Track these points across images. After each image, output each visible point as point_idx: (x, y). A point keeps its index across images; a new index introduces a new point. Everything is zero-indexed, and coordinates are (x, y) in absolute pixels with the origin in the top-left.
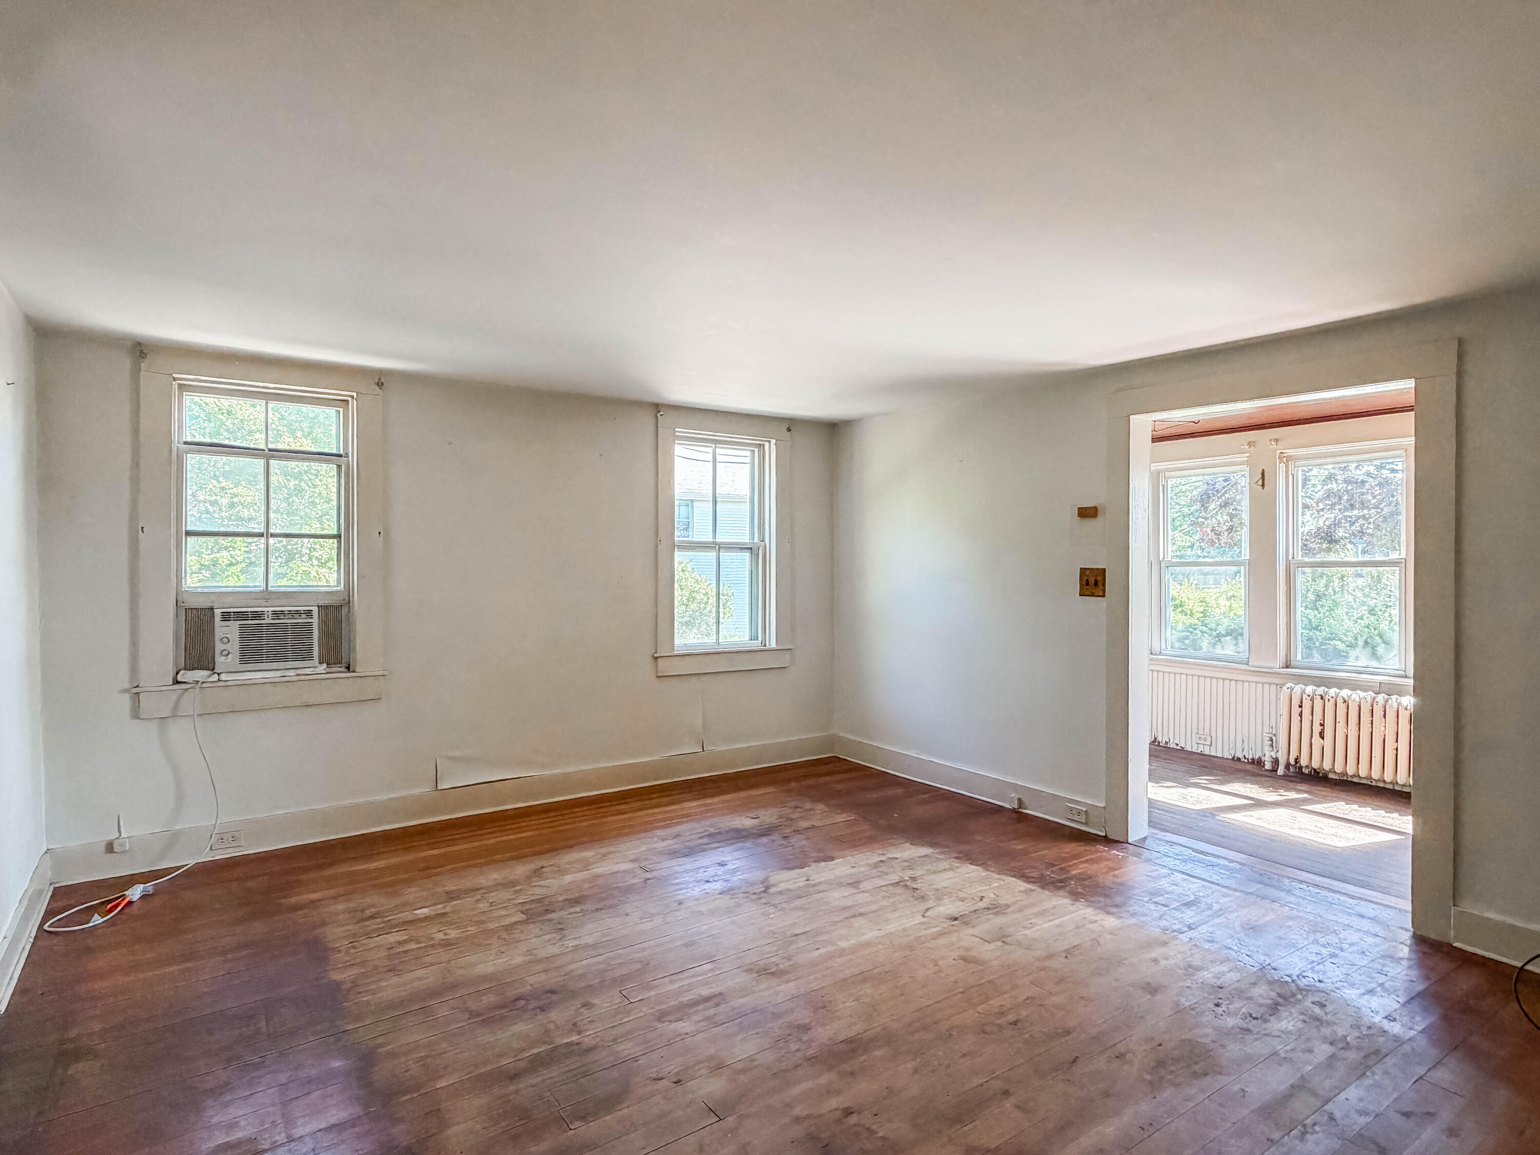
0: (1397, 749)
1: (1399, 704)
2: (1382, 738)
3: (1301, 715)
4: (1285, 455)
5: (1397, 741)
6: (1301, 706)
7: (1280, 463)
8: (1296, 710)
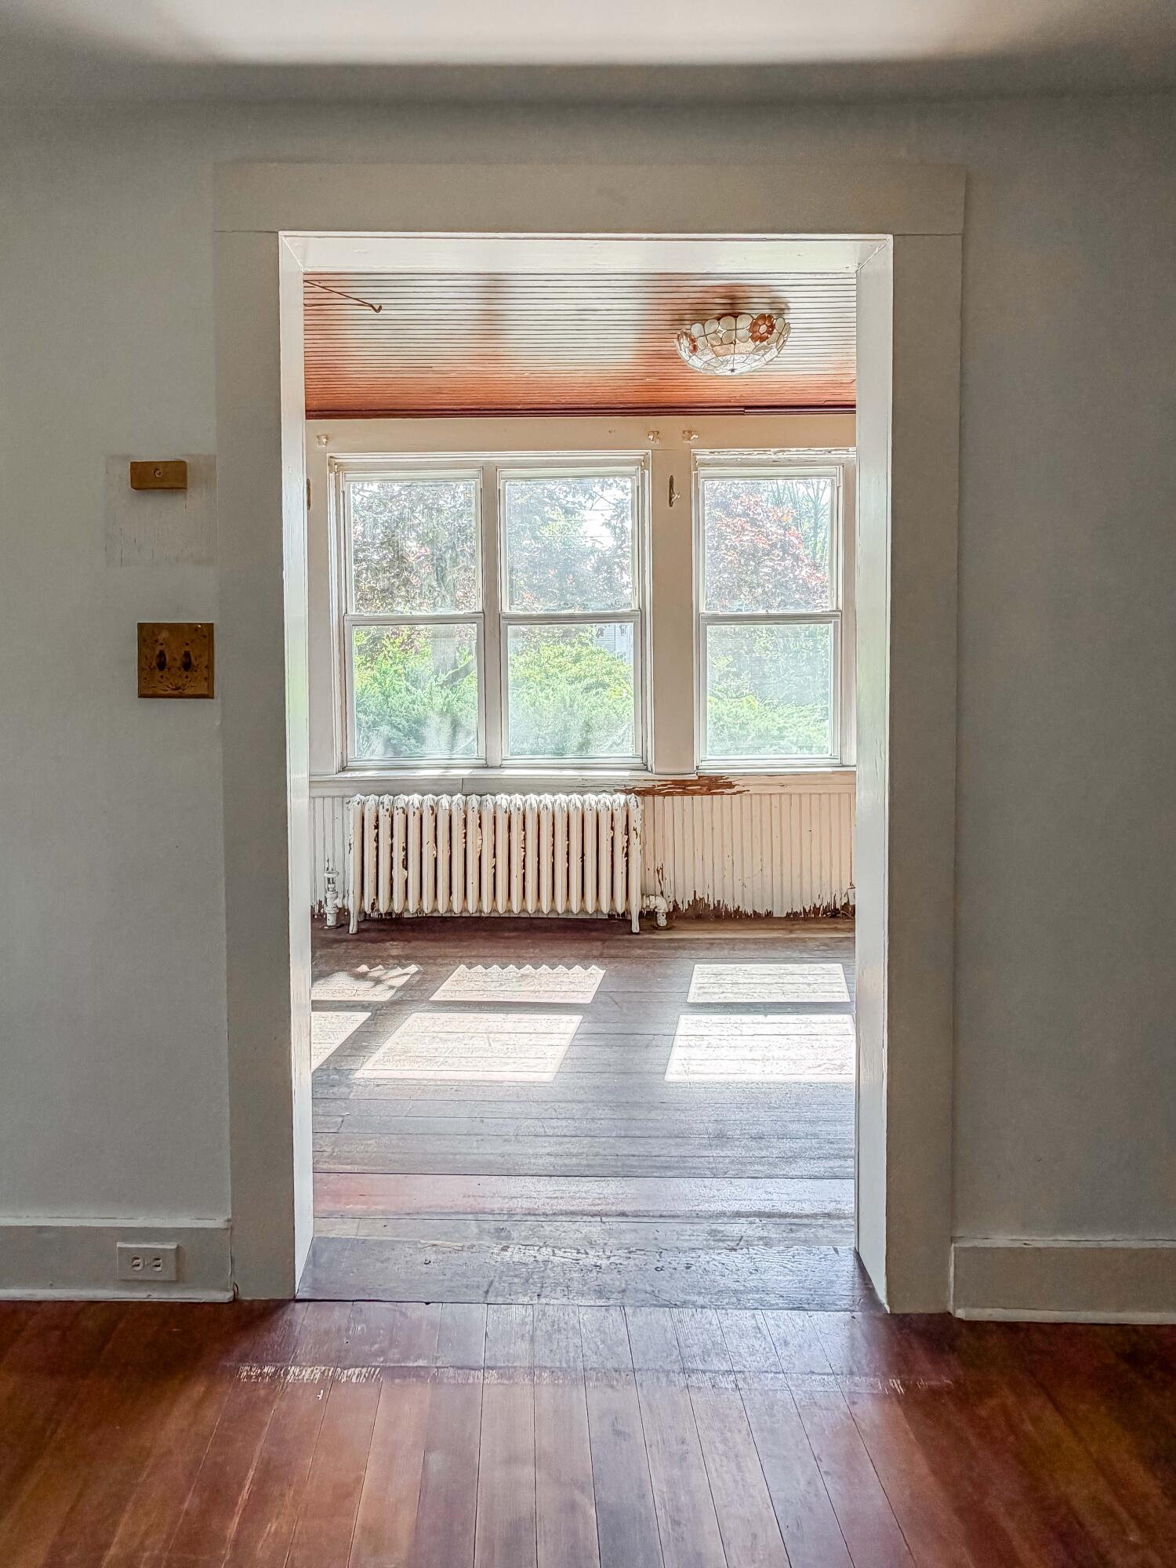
0: (495, 867)
1: (495, 805)
2: (478, 855)
3: (377, 840)
4: (337, 461)
5: (495, 856)
6: (377, 827)
7: (330, 472)
8: (370, 833)
